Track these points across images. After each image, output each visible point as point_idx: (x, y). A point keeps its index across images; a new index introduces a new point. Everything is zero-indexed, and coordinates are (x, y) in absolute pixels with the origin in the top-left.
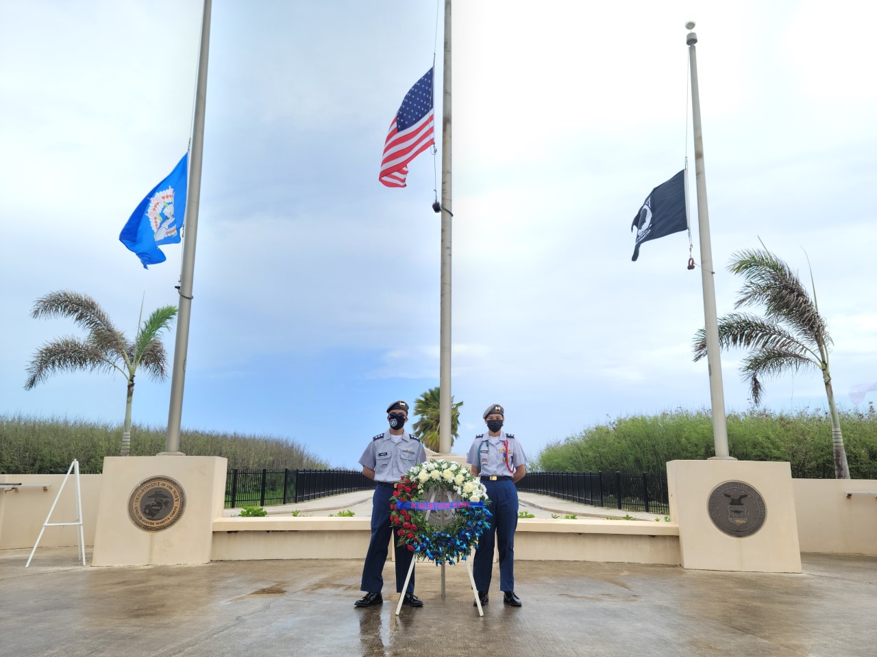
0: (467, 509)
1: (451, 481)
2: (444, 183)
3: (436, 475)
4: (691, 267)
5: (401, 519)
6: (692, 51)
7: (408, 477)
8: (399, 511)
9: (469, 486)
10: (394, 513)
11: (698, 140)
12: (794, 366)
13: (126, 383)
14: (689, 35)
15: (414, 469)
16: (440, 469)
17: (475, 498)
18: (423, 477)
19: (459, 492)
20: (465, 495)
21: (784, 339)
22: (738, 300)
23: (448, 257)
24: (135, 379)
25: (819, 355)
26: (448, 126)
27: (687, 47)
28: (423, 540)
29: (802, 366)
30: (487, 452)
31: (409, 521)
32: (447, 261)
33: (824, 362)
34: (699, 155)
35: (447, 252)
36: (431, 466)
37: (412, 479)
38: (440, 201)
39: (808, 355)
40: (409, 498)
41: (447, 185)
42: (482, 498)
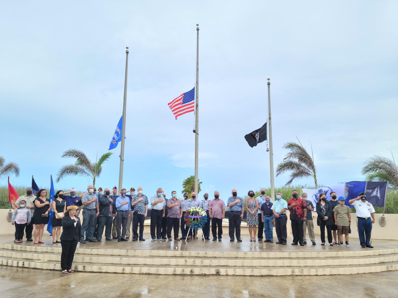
0: (202, 218)
1: (198, 211)
2: (196, 125)
3: (194, 210)
4: (268, 151)
5: (187, 220)
6: (269, 87)
7: (188, 210)
8: (186, 218)
9: (202, 212)
10: (185, 219)
11: (270, 114)
12: (306, 177)
13: (93, 180)
14: (268, 82)
15: (189, 208)
16: (195, 208)
17: (204, 215)
18: (192, 210)
19: (200, 214)
20: (201, 215)
21: (303, 168)
22: (285, 158)
23: (197, 147)
24: (95, 179)
25: (313, 173)
26: (197, 107)
27: (268, 86)
28: (192, 225)
29: (309, 176)
30: (204, 204)
31: (188, 220)
32: (197, 148)
33: (315, 176)
34: (270, 119)
35: (197, 145)
36: (193, 208)
37: (189, 211)
38: (195, 129)
39: (310, 173)
40: (188, 215)
41: (197, 125)
42: (205, 215)
